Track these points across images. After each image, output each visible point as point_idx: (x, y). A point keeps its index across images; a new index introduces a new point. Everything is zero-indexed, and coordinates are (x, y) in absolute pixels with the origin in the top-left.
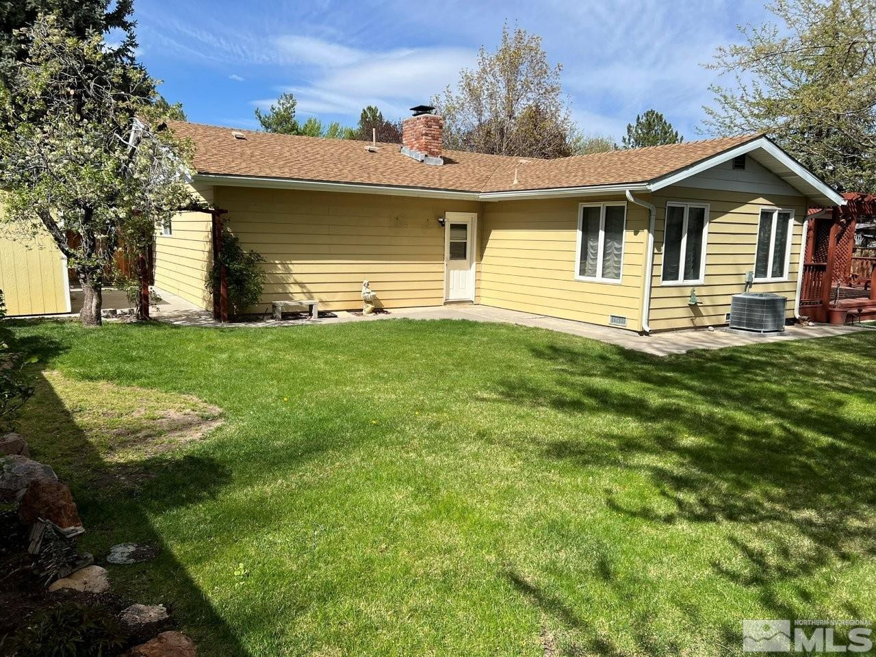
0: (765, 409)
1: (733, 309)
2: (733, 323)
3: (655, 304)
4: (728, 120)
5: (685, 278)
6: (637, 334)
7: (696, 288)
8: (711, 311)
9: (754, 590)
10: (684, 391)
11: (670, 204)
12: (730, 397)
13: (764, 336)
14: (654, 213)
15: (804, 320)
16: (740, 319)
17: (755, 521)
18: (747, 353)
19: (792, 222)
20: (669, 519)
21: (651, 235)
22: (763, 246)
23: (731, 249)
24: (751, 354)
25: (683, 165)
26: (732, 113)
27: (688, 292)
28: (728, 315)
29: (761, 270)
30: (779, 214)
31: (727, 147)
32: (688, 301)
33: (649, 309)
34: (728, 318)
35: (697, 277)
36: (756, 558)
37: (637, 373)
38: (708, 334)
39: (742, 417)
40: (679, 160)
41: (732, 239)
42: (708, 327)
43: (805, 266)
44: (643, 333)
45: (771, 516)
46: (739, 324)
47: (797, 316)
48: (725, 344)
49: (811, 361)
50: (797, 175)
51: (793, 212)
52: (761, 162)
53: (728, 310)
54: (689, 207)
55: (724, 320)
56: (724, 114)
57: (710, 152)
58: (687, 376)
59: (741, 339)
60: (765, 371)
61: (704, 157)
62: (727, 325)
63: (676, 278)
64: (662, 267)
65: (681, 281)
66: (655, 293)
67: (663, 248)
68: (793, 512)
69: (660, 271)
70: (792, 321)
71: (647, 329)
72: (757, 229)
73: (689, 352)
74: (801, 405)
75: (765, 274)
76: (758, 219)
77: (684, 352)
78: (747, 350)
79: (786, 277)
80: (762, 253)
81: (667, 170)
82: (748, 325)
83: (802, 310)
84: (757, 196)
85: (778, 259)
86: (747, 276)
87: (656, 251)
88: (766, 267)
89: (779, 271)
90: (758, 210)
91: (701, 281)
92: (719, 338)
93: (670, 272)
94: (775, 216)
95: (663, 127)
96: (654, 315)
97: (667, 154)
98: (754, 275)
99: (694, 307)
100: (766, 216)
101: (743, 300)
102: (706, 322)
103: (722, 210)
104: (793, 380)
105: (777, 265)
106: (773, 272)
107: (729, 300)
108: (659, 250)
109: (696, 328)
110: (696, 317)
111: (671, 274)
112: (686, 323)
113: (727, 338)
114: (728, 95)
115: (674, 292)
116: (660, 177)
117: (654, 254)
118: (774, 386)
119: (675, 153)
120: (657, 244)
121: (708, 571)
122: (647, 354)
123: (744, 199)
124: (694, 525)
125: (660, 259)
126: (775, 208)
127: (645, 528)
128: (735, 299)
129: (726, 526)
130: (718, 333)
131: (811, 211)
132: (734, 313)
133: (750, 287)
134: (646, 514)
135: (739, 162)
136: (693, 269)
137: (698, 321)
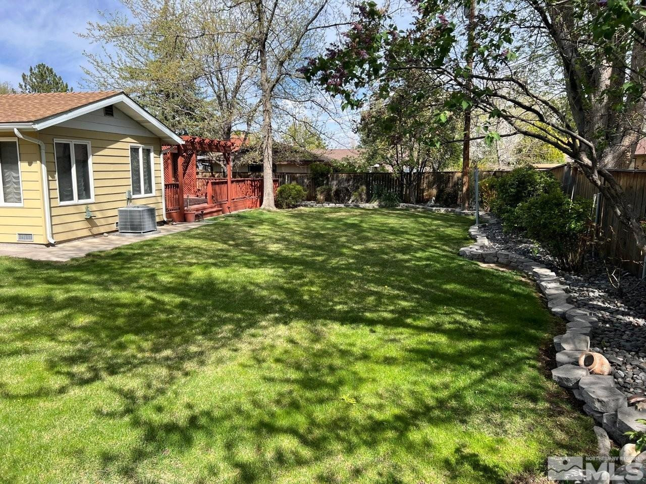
0: (142, 287)
1: (120, 219)
2: (121, 229)
3: (56, 220)
4: (102, 80)
5: (79, 199)
6: (44, 246)
7: (89, 206)
8: (103, 222)
9: (127, 419)
10: (81, 286)
11: (56, 141)
12: (117, 283)
13: (144, 236)
14: (43, 147)
15: (170, 221)
16: (126, 225)
17: (130, 370)
18: (132, 249)
19: (152, 155)
20: (62, 390)
21: (43, 166)
22: (136, 171)
23: (113, 175)
24: (134, 249)
25: (62, 110)
26: (105, 74)
27: (83, 208)
28: (117, 223)
29: (137, 190)
30: (143, 149)
31: (97, 99)
32: (84, 216)
33: (52, 225)
34: (117, 226)
35: (88, 197)
36: (129, 396)
37: (42, 278)
38: (104, 239)
39: (125, 296)
40: (60, 106)
41: (112, 168)
42: (103, 233)
43: (166, 185)
44: (49, 245)
45: (142, 362)
46: (125, 229)
47: (165, 219)
48: (117, 244)
49: (172, 248)
50: (150, 122)
51: (152, 148)
52: (125, 112)
53: (117, 220)
54: (73, 143)
55: (114, 227)
56: (98, 74)
57: (84, 102)
58: (85, 273)
59: (129, 239)
60: (143, 260)
61: (80, 105)
62: (117, 231)
63: (72, 199)
64: (58, 191)
65: (76, 200)
66: (55, 212)
67: (56, 176)
68: (157, 354)
69: (56, 194)
70: (162, 223)
71: (52, 241)
72: (129, 160)
73: (88, 255)
74: (165, 279)
75: (139, 192)
76: (129, 153)
77: (83, 255)
78: (131, 247)
79: (154, 194)
80: (135, 178)
81: (49, 113)
82: (132, 229)
83: (169, 215)
84: (126, 136)
85: (147, 181)
86: (127, 194)
87: (50, 178)
88: (139, 187)
89: (149, 190)
90: (128, 146)
91: (92, 200)
92: (112, 240)
93: (66, 194)
94: (141, 151)
95: (54, 79)
96: (57, 229)
97: (50, 101)
98: (132, 193)
99: (90, 220)
100: (134, 150)
101: (126, 211)
102: (102, 230)
103: (101, 146)
104: (161, 263)
105: (147, 185)
106: (145, 190)
107: (116, 212)
108: (53, 177)
109: (94, 236)
110: (92, 227)
111: (67, 196)
112: (86, 233)
113: (118, 240)
114: (99, 60)
115: (72, 210)
116: (42, 119)
117: (49, 181)
118: (148, 270)
119: (56, 100)
120: (50, 172)
121: (93, 419)
122: (52, 262)
123: (116, 138)
124: (85, 388)
125: (55, 184)
126: (139, 145)
127: (41, 404)
128: (121, 211)
129: (109, 380)
130: (112, 237)
131: (164, 148)
132: (121, 222)
133: (131, 202)
134: (42, 393)
135: (109, 111)
136: (85, 191)
137: (95, 230)
